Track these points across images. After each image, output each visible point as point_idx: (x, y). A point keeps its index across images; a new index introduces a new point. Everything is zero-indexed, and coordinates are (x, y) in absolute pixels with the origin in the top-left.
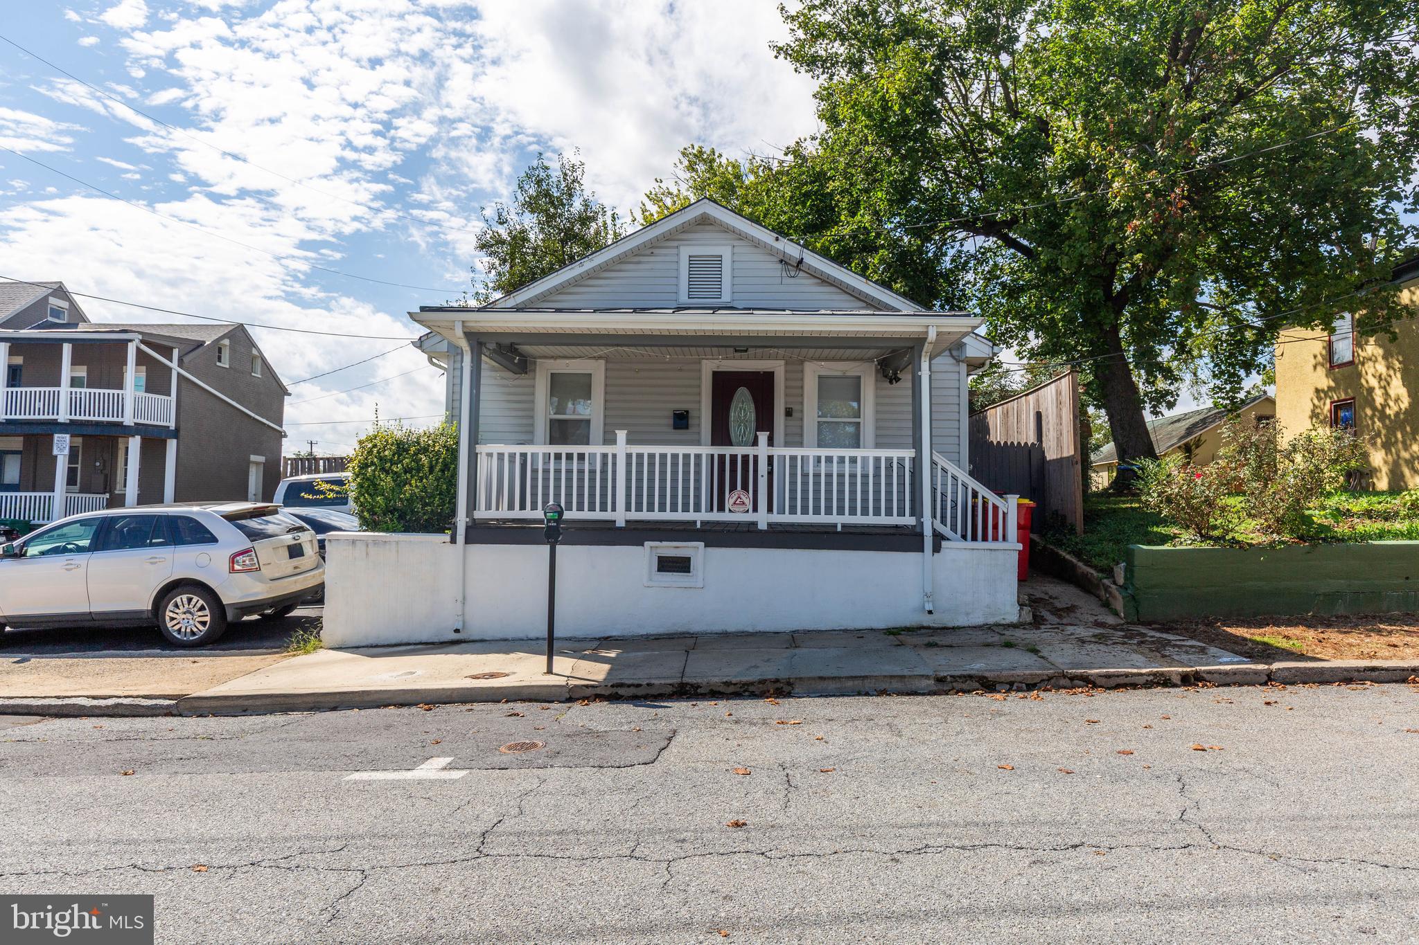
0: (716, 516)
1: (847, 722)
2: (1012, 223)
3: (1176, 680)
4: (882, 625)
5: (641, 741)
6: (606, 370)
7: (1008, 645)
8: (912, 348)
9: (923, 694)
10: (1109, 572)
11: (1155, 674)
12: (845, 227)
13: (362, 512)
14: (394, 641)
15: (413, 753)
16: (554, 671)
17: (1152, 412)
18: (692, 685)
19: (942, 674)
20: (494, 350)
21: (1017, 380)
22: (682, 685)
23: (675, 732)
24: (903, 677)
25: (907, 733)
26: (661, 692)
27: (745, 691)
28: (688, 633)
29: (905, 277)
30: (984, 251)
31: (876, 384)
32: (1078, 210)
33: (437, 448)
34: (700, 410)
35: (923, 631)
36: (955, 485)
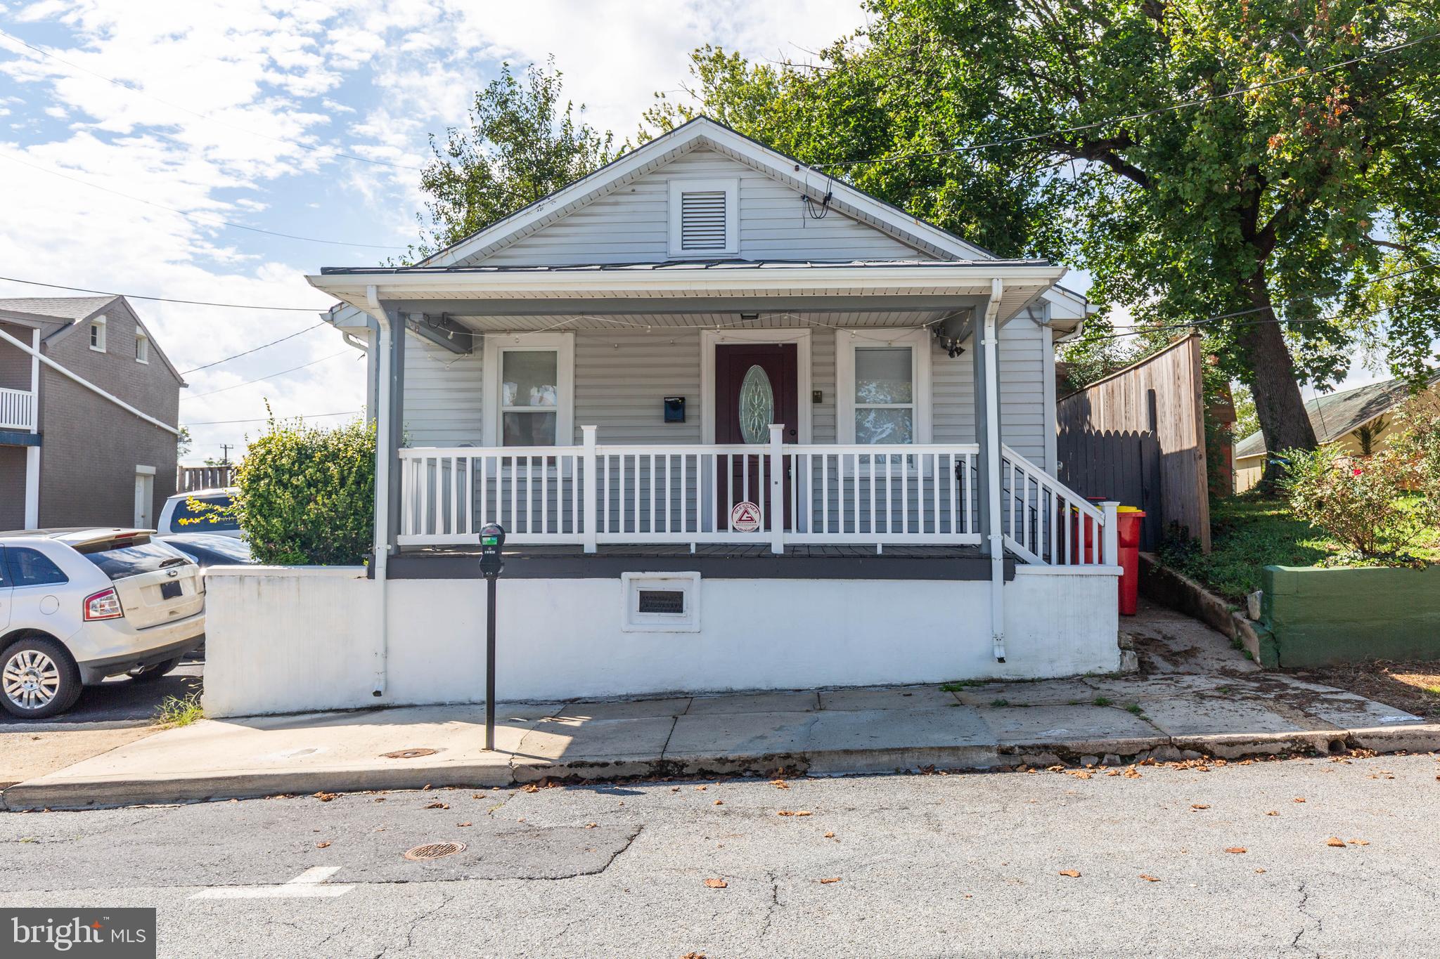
0: (716, 537)
1: (872, 812)
2: (1123, 141)
3: (1322, 747)
4: (938, 678)
5: (592, 841)
6: (576, 345)
7: (1102, 703)
8: (973, 309)
9: (983, 772)
10: (1240, 602)
11: (1293, 740)
12: (901, 152)
13: (255, 539)
14: (295, 709)
15: (289, 861)
16: (496, 746)
17: (1317, 387)
18: (675, 764)
19: (1008, 744)
20: (420, 323)
21: (1125, 345)
22: (662, 764)
23: (641, 828)
24: (955, 749)
25: (948, 827)
26: (634, 772)
27: (745, 770)
28: (682, 692)
29: (980, 215)
30: (1087, 178)
31: (932, 358)
32: (1204, 122)
33: (349, 454)
34: (699, 396)
35: (992, 685)
36: (1034, 490)
